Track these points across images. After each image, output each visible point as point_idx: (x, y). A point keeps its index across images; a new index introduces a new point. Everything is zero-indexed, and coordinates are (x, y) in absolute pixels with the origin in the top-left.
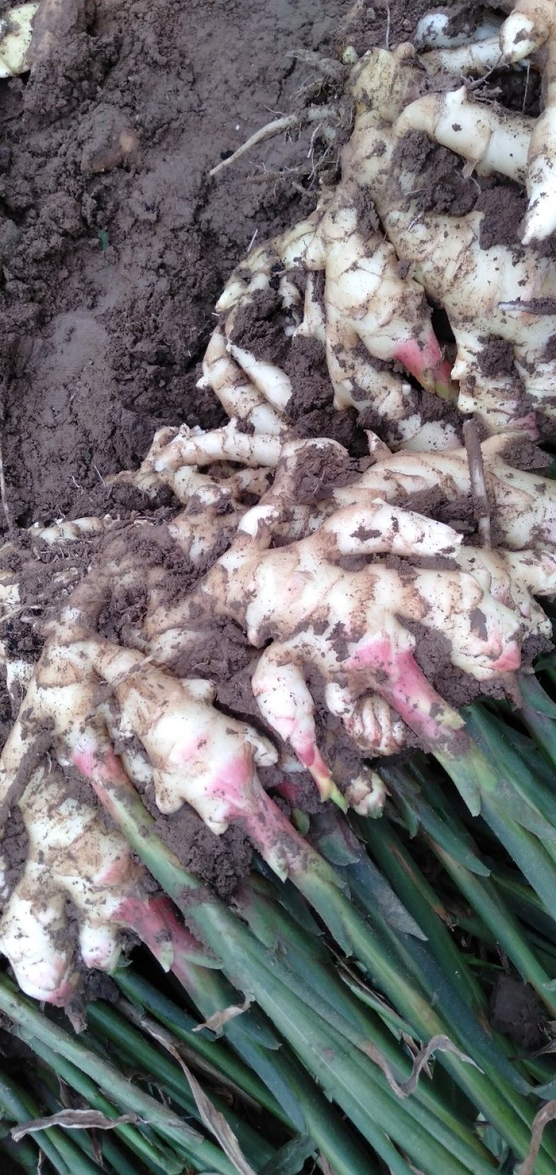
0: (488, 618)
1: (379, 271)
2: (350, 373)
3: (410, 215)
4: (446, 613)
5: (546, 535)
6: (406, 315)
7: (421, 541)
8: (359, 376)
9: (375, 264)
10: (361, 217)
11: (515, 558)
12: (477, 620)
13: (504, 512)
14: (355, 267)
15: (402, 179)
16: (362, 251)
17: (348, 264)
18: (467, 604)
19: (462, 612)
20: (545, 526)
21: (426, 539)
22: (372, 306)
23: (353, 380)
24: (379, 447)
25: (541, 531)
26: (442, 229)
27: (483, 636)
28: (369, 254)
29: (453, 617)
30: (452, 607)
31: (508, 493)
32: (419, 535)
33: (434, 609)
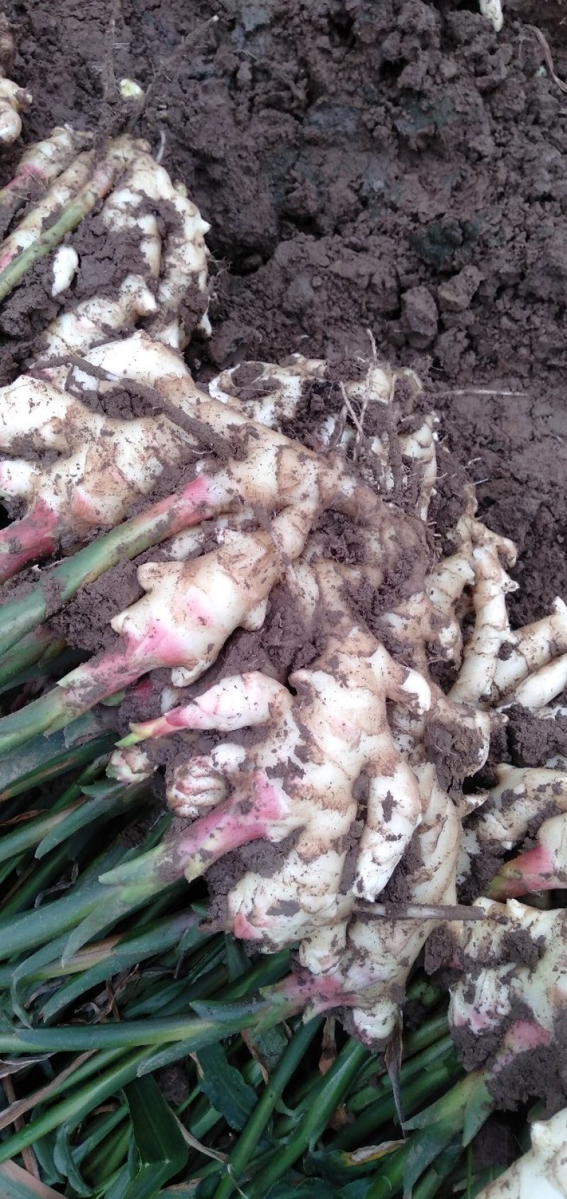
4: (299, 879)
5: (359, 962)
7: (374, 860)
12: (288, 908)
13: (388, 925)
18: (306, 900)
19: (299, 894)
20: (368, 962)
21: (375, 866)
25: (363, 958)
27: (272, 911)
29: (295, 885)
30: (304, 886)
31: (405, 932)
32: (380, 860)
33: (305, 866)
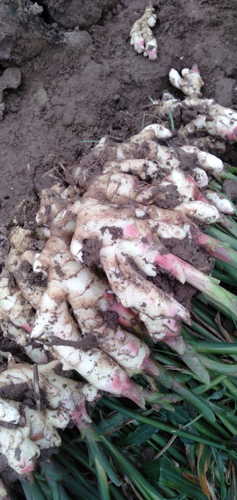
0: (22, 452)
1: (14, 301)
2: (6, 329)
3: (26, 285)
6: (24, 316)
8: (10, 330)
9: (14, 298)
10: (9, 281)
11: (50, 414)
14: (6, 298)
15: (23, 274)
16: (9, 293)
17: (4, 297)
22: (12, 312)
23: (7, 331)
24: (11, 360)
26: (37, 292)
28: (11, 295)
